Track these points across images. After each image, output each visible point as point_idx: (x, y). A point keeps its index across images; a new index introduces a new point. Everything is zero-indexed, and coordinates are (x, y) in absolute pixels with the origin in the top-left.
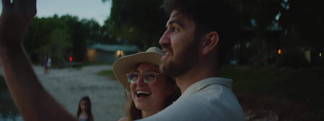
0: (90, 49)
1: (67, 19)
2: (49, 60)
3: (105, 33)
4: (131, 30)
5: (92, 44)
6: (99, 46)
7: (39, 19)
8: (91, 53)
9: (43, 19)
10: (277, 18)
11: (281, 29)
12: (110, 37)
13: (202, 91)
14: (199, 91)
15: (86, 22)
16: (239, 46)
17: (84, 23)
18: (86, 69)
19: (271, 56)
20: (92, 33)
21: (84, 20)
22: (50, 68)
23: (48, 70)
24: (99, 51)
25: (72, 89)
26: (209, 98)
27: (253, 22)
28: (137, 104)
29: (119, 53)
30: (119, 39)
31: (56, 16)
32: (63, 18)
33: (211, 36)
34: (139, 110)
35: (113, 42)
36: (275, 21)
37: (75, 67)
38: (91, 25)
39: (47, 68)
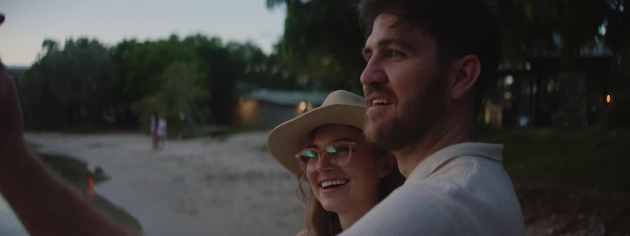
0: (245, 100)
1: (197, 43)
2: (162, 124)
3: (275, 70)
4: (326, 61)
5: (250, 90)
6: (263, 94)
7: (140, 45)
8: (247, 108)
9: (148, 43)
10: (603, 30)
11: (609, 52)
12: (286, 75)
13: (439, 171)
14: (434, 172)
15: (237, 48)
16: (535, 90)
17: (233, 48)
18: (238, 140)
19: (594, 108)
20: (248, 69)
21: (231, 44)
22: (163, 139)
23: (160, 144)
24: (262, 104)
25: (209, 178)
26: (447, 187)
27: (557, 39)
28: (325, 203)
29: (302, 106)
30: (303, 80)
31: (174, 38)
32: (190, 40)
33: (465, 64)
34: (332, 212)
35: (291, 86)
36: (600, 36)
37: (214, 135)
38: (248, 54)
39: (157, 140)
